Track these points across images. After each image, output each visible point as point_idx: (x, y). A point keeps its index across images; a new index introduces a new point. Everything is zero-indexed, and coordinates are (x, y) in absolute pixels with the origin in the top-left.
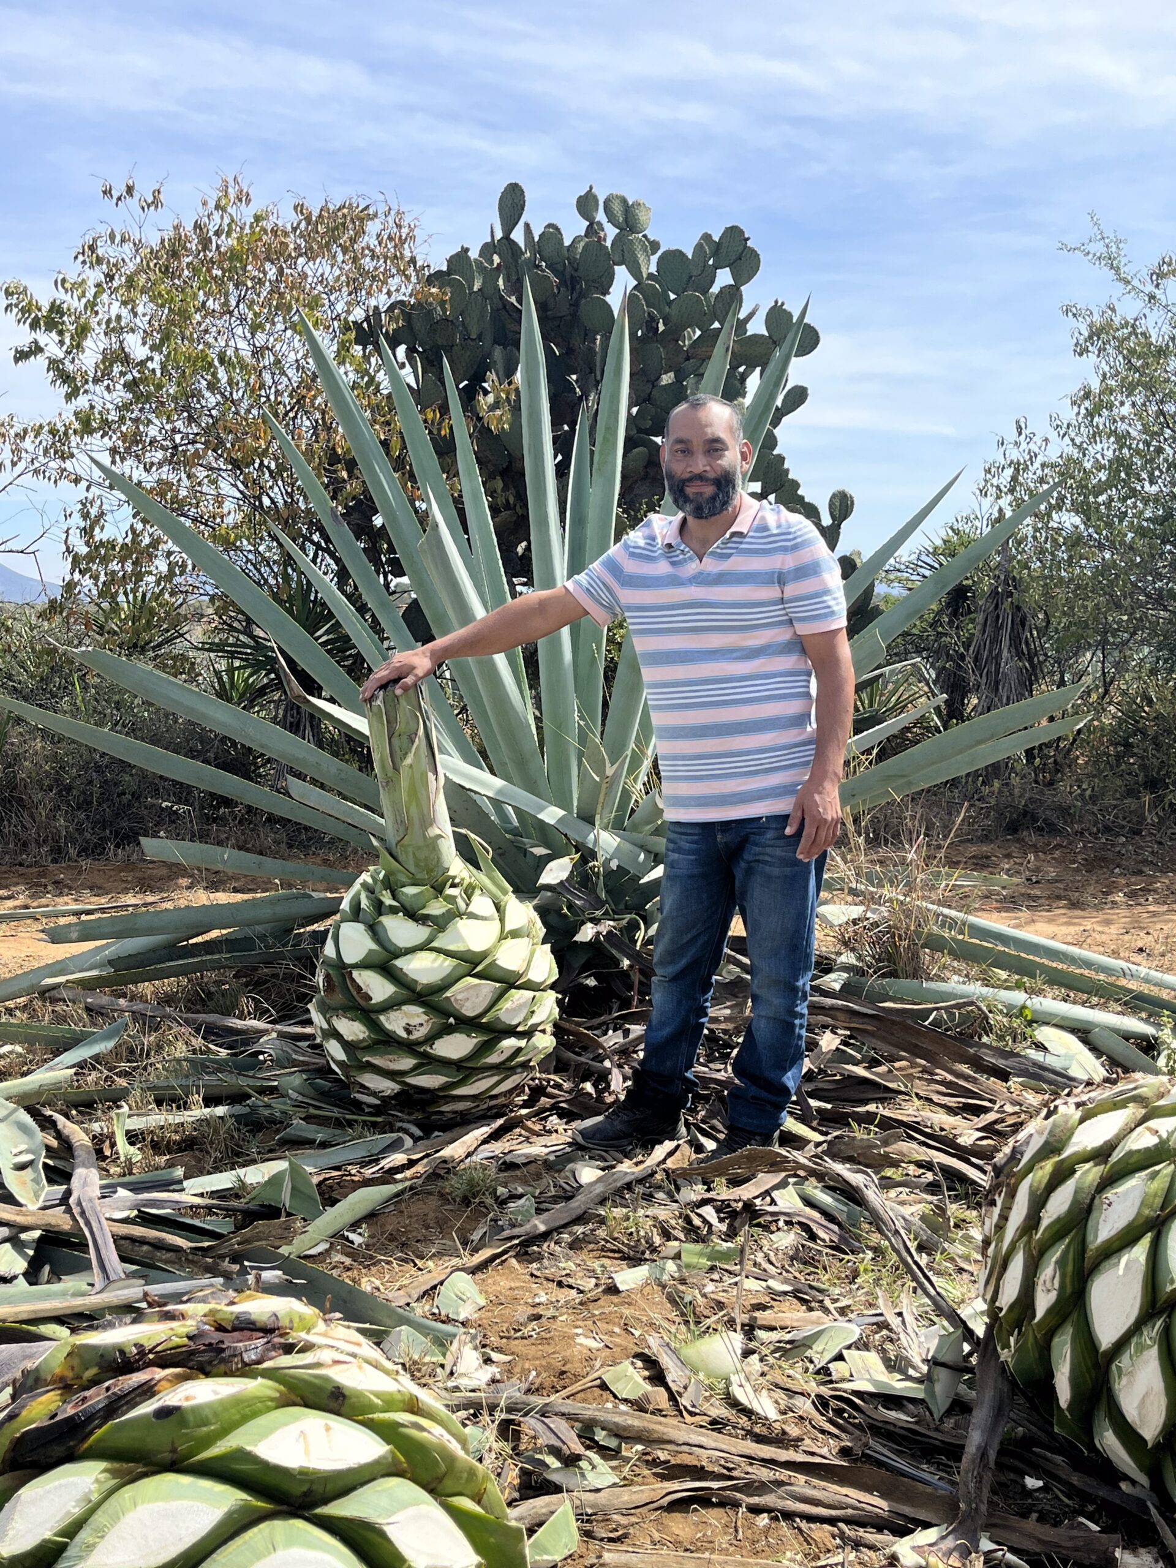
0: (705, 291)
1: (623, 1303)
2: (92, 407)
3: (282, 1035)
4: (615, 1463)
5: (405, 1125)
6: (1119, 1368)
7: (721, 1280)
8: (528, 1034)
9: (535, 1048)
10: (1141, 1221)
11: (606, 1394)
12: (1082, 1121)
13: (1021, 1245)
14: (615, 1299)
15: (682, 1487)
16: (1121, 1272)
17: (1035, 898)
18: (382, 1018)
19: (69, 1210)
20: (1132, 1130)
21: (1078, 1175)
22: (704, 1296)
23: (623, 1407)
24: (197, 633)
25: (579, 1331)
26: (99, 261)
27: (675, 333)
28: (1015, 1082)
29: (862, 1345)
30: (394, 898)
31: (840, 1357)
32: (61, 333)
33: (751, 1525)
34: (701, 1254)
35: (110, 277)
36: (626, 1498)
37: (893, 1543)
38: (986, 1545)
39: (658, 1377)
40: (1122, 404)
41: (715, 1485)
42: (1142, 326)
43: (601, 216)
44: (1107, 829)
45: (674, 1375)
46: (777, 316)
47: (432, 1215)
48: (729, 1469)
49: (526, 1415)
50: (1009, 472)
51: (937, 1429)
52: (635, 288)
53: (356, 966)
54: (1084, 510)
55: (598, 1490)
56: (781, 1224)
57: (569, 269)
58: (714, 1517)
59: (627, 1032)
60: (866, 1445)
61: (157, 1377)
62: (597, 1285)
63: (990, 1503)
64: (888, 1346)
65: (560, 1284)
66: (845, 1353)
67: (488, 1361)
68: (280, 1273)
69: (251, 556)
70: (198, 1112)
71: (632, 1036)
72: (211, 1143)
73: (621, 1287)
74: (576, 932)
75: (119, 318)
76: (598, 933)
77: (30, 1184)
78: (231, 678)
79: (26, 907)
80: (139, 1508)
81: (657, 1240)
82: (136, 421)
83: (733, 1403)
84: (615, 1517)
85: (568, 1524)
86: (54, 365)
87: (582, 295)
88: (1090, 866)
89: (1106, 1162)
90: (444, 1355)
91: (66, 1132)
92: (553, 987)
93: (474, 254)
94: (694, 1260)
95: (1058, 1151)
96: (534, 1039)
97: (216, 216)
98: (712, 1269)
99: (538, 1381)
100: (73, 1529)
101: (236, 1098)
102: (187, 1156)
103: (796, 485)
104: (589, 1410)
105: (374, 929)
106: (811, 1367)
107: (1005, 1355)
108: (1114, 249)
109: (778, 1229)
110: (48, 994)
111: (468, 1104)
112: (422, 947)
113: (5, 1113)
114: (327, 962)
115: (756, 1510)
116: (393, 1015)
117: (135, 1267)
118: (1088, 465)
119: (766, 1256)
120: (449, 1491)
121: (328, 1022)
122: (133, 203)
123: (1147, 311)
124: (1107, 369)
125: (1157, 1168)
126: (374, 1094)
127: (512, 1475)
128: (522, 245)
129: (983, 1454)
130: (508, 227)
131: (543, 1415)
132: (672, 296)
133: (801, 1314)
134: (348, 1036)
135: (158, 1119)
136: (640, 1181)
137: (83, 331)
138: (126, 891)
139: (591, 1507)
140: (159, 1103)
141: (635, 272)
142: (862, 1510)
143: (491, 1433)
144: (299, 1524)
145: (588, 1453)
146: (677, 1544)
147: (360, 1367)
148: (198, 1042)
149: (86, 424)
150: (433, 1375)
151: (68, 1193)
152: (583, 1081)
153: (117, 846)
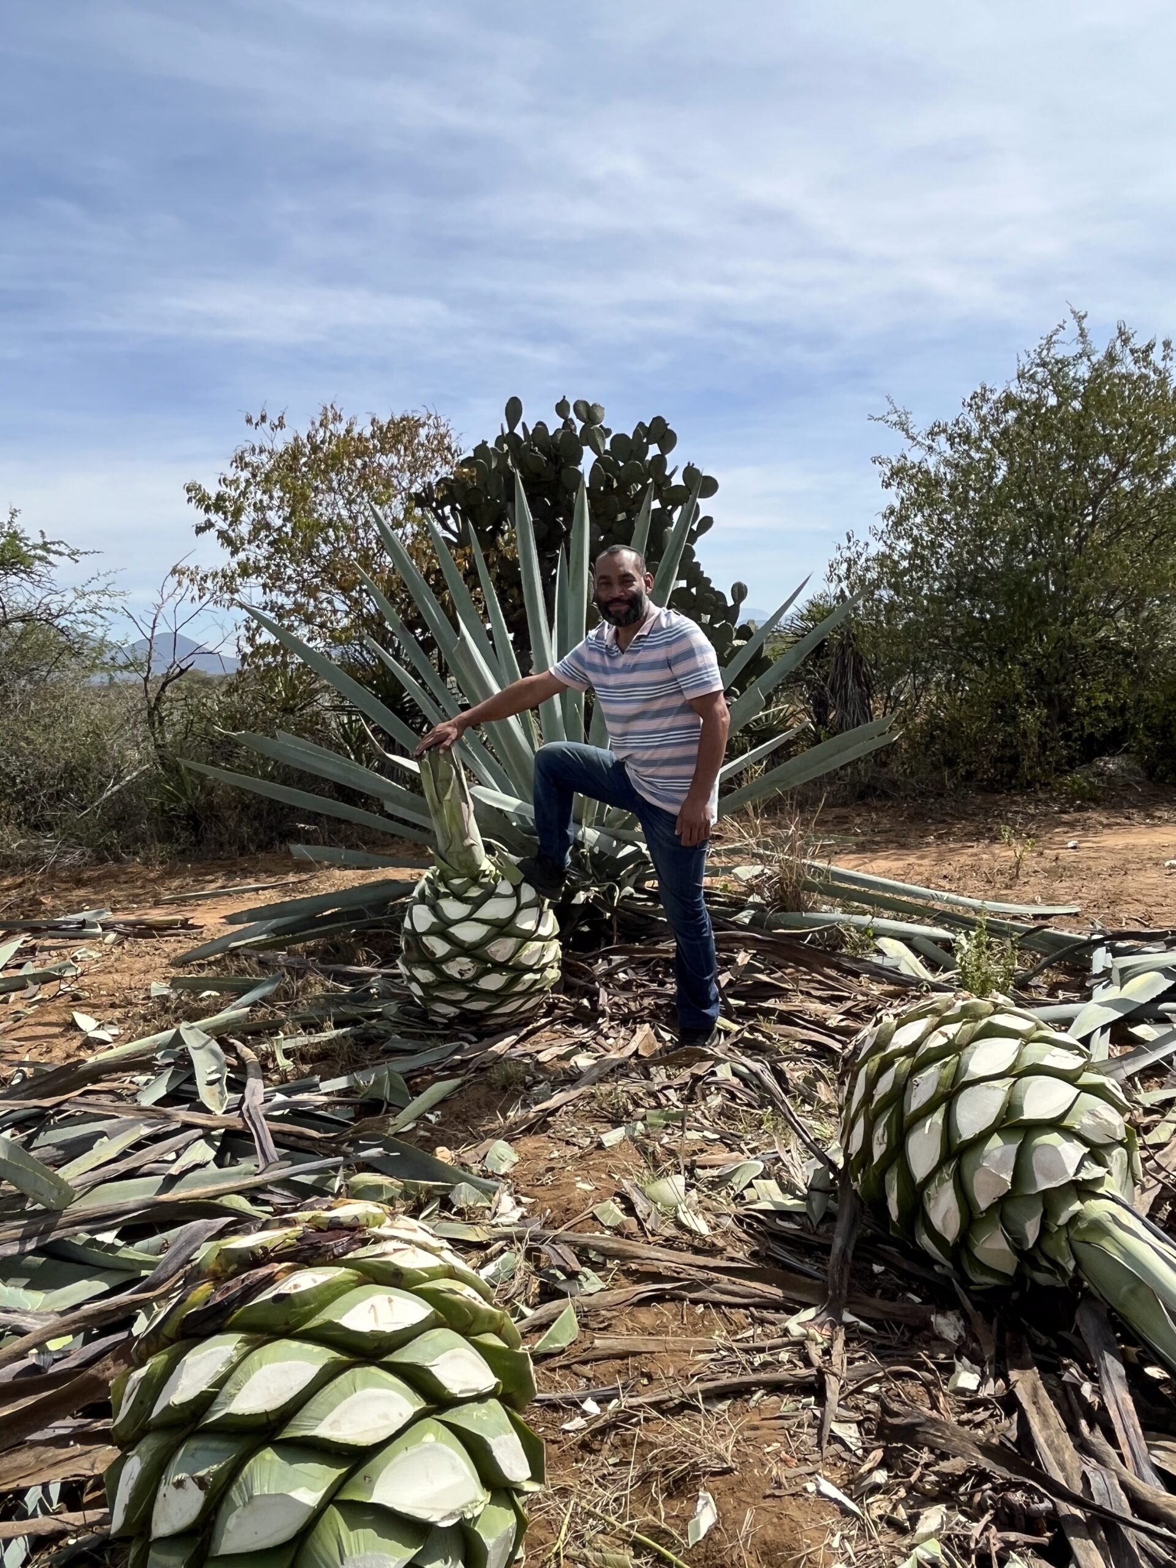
0: (642, 459)
1: (608, 1156)
2: (248, 559)
3: (384, 976)
4: (601, 1273)
5: (465, 1035)
6: (929, 1195)
7: (673, 1134)
8: (542, 970)
9: (546, 978)
10: (938, 1096)
11: (596, 1223)
12: (898, 1027)
13: (862, 1112)
14: (603, 1153)
15: (647, 1289)
16: (926, 1131)
17: (877, 843)
18: (444, 967)
19: (241, 1115)
20: (931, 1033)
21: (896, 1065)
22: (662, 1146)
23: (607, 1232)
24: (325, 700)
25: (579, 1179)
26: (247, 465)
27: (624, 486)
28: (864, 977)
29: (765, 1175)
30: (446, 887)
31: (750, 1185)
32: (225, 513)
33: (692, 1314)
34: (659, 1117)
35: (254, 476)
36: (609, 1299)
37: (786, 1320)
38: (848, 1317)
39: (630, 1209)
40: (916, 515)
41: (668, 1286)
42: (924, 465)
43: (572, 415)
44: (922, 794)
45: (641, 1207)
46: (690, 473)
47: (482, 1100)
48: (678, 1273)
49: (542, 1243)
50: (845, 566)
51: (815, 1234)
52: (597, 461)
53: (424, 934)
54: (895, 587)
55: (591, 1295)
56: (713, 1089)
57: (553, 450)
58: (667, 1309)
59: (610, 962)
60: (769, 1248)
61: (276, 1270)
62: (592, 1142)
63: (850, 1285)
64: (783, 1174)
65: (568, 1143)
66: (754, 1181)
67: (519, 1203)
68: (381, 1149)
69: (357, 647)
70: (331, 1033)
71: (613, 964)
72: (339, 1055)
73: (607, 1145)
74: (573, 897)
75: (261, 501)
76: (588, 898)
77: (218, 1095)
78: (351, 727)
79: (223, 887)
80: (264, 1367)
81: (631, 1107)
82: (278, 565)
83: (680, 1225)
84: (603, 1312)
85: (571, 1320)
86: (222, 534)
87: (563, 466)
88: (912, 818)
89: (914, 1056)
90: (491, 1201)
91: (242, 1055)
92: (557, 937)
93: (491, 445)
94: (655, 1121)
95: (884, 1049)
96: (545, 973)
97: (321, 432)
98: (667, 1126)
99: (552, 1216)
100: (221, 1382)
101: (354, 1022)
102: (322, 1066)
103: (708, 581)
104: (586, 1237)
105: (435, 910)
106: (732, 1192)
107: (855, 1185)
108: (904, 418)
109: (711, 1093)
110: (234, 953)
111: (506, 1019)
112: (468, 918)
113: (203, 1042)
114: (407, 931)
115: (695, 1302)
116: (451, 964)
117: (286, 1151)
118: (896, 558)
119: (703, 1113)
120: (476, 1331)
121: (410, 972)
122: (266, 426)
123: (927, 457)
124: (904, 495)
125: (947, 1059)
126: (443, 1016)
127: (534, 1287)
128: (522, 437)
129: (844, 1252)
130: (512, 426)
131: (554, 1243)
132: (621, 464)
133: (725, 1155)
134: (423, 980)
135: (302, 1040)
136: (620, 1066)
137: (238, 512)
138: (286, 873)
139: (587, 1306)
140: (304, 1028)
141: (596, 449)
142: (765, 1297)
143: (520, 1257)
144: (373, 1370)
145: (585, 1270)
146: (644, 1330)
147: (414, 1251)
148: (330, 983)
149: (245, 570)
150: (483, 1216)
151: (243, 1100)
152: (583, 997)
153: (281, 843)
